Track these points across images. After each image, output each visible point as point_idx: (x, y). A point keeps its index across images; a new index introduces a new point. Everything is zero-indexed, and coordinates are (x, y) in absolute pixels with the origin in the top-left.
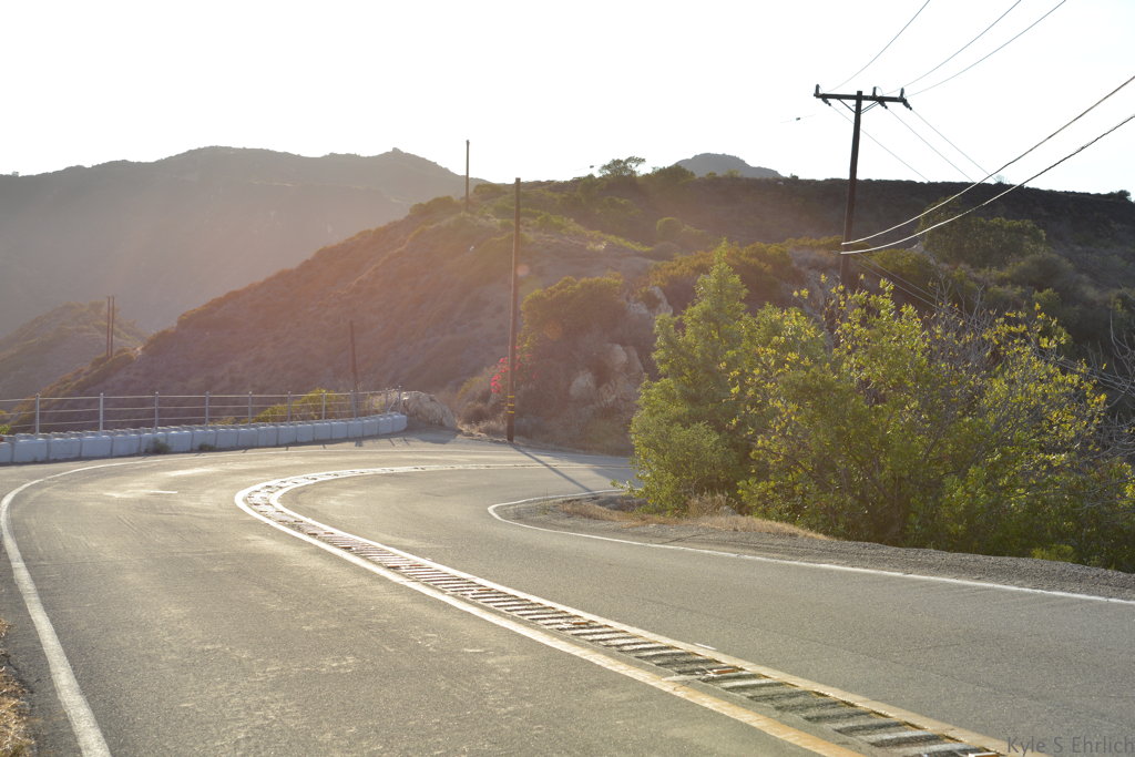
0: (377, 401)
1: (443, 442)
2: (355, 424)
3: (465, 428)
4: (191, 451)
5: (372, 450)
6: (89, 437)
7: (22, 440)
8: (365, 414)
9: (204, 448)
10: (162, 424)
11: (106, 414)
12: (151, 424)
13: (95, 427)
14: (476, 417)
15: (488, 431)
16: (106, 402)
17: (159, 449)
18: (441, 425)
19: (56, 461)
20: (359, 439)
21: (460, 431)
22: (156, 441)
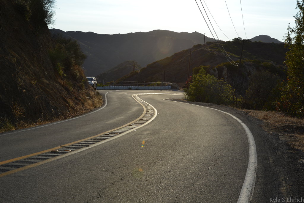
0: (166, 84)
1: (175, 91)
2: (162, 87)
3: (180, 89)
4: (135, 89)
5: (163, 91)
6: (120, 87)
7: (111, 86)
8: (164, 86)
9: (137, 89)
10: (131, 85)
11: (123, 84)
12: (129, 85)
13: (121, 85)
14: (183, 87)
15: (184, 90)
16: (123, 82)
17: (130, 89)
18: (177, 88)
19: (115, 90)
20: (161, 90)
21: (179, 89)
22: (130, 88)
